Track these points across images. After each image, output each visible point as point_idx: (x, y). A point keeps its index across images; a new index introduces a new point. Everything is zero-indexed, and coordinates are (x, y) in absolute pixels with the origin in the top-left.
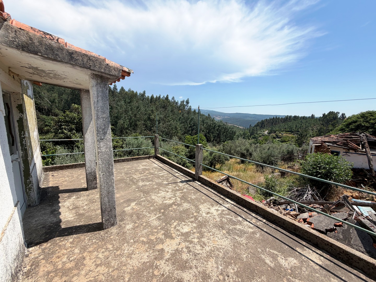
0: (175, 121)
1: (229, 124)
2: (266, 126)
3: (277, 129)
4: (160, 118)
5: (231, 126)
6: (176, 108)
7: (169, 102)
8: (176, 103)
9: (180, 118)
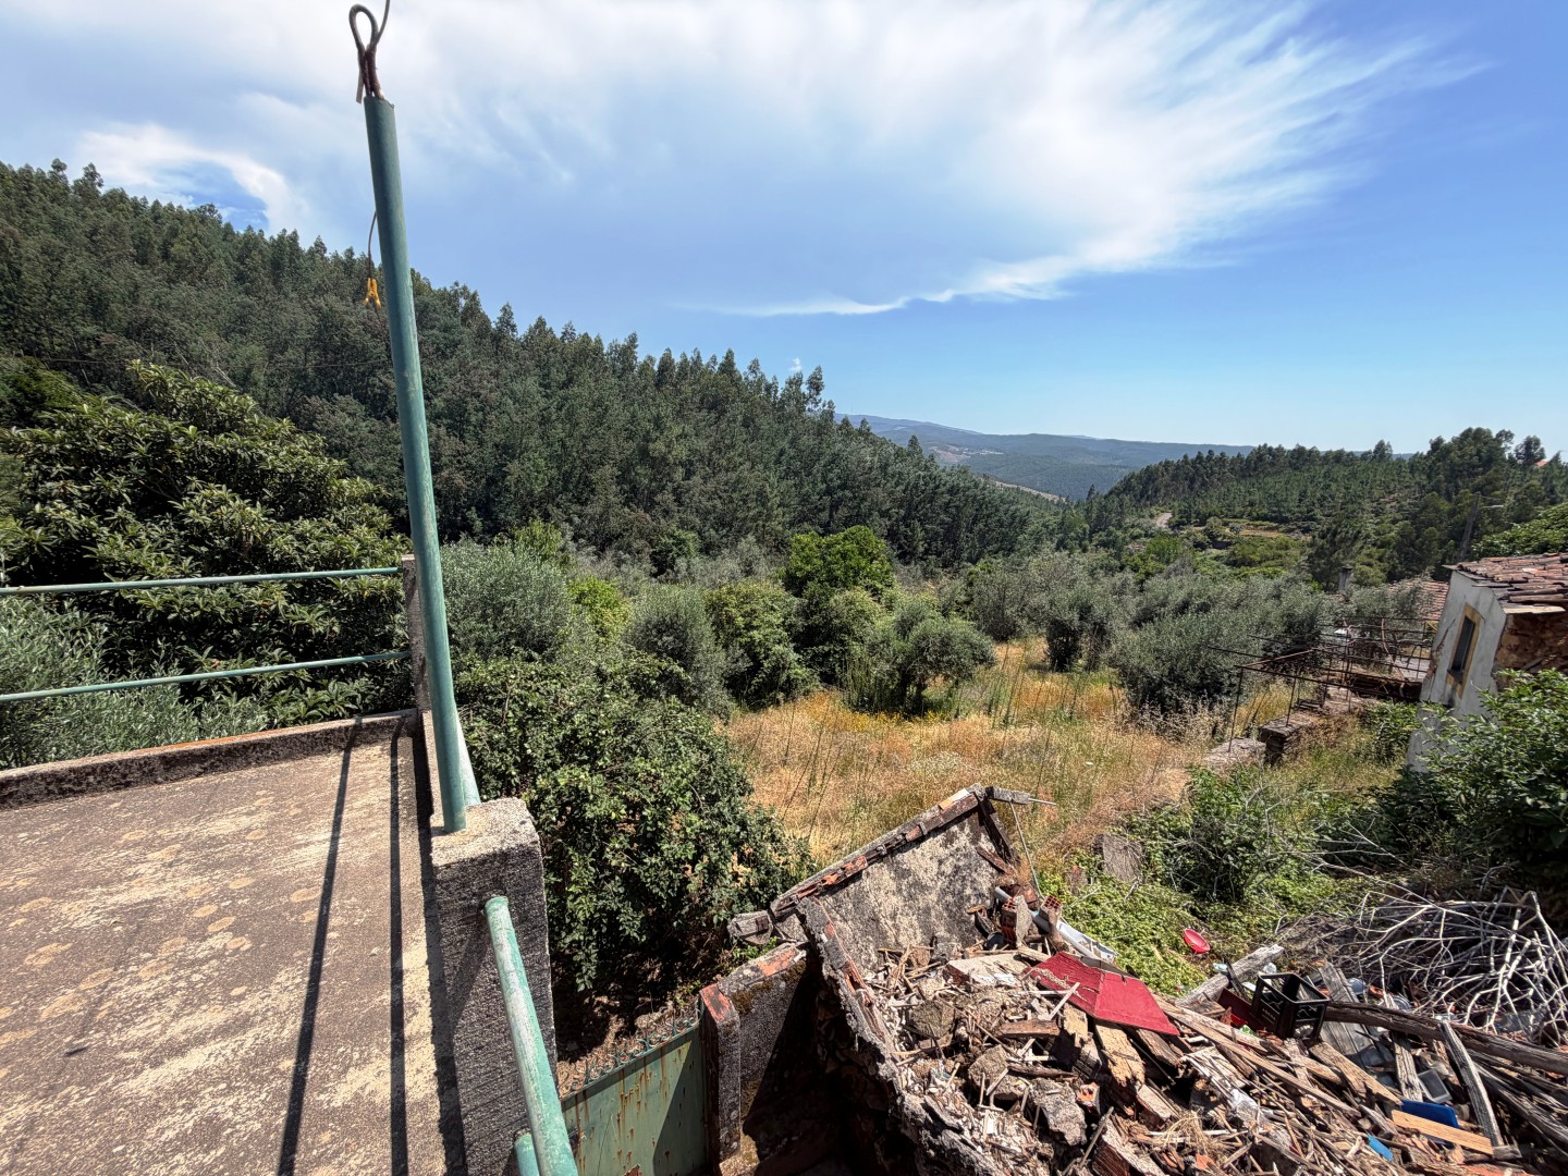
0: (761, 467)
1: (998, 483)
2: (1163, 491)
3: (1215, 506)
4: (693, 451)
5: (1007, 489)
6: (763, 408)
7: (736, 385)
8: (768, 388)
9: (781, 455)
